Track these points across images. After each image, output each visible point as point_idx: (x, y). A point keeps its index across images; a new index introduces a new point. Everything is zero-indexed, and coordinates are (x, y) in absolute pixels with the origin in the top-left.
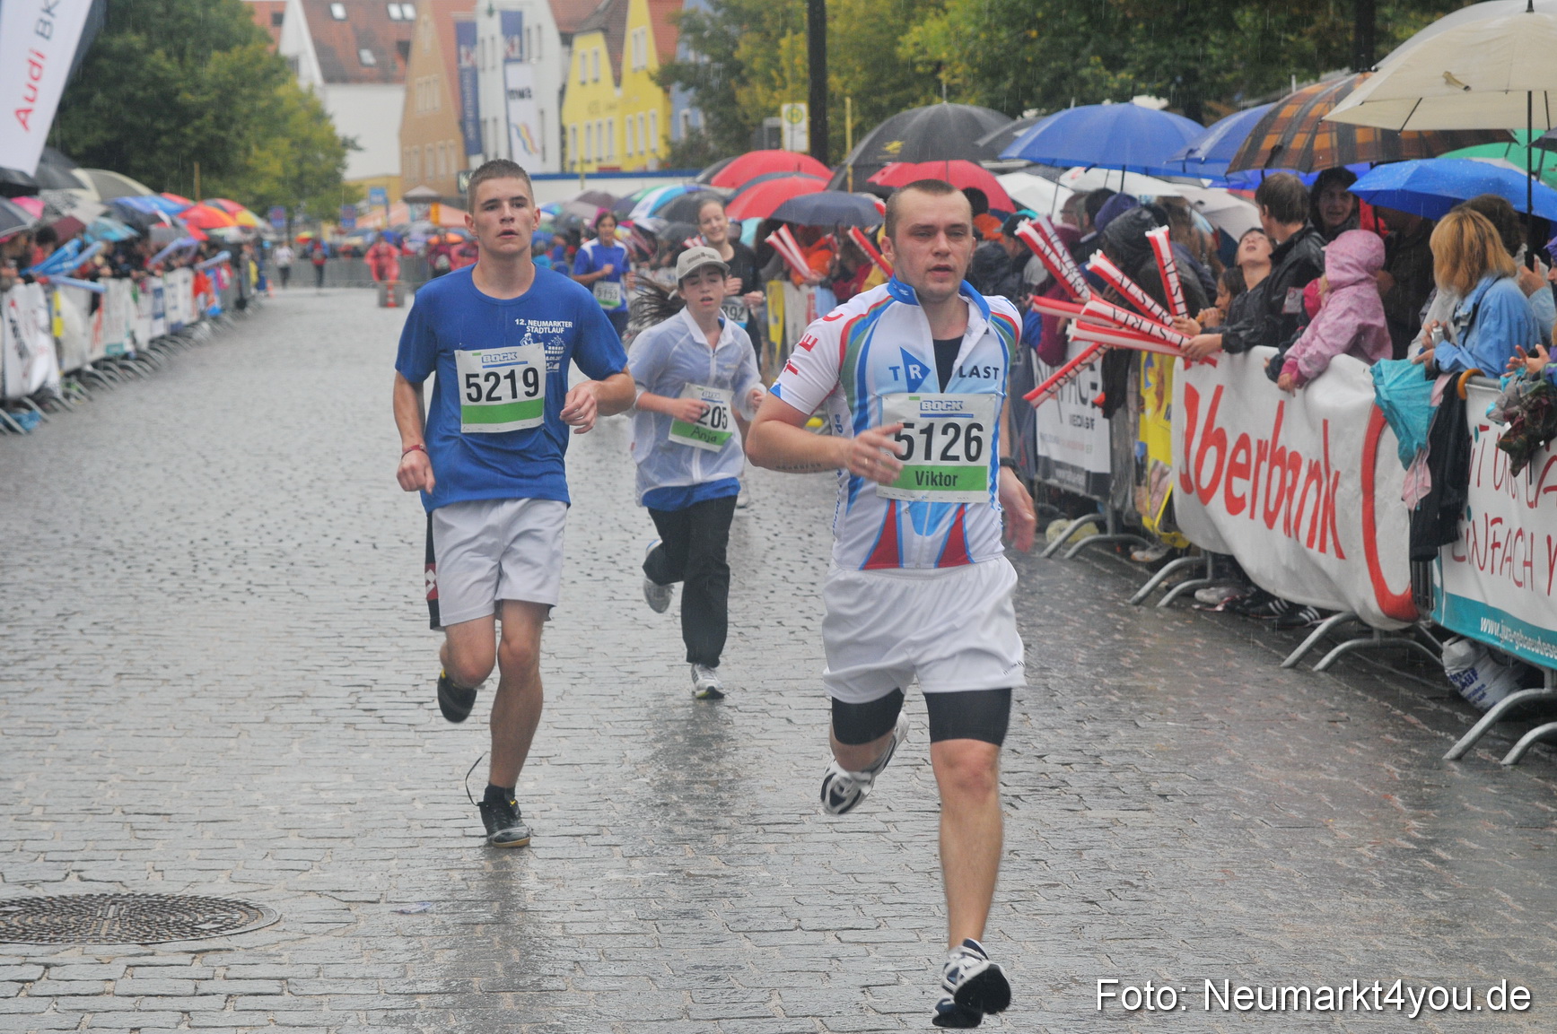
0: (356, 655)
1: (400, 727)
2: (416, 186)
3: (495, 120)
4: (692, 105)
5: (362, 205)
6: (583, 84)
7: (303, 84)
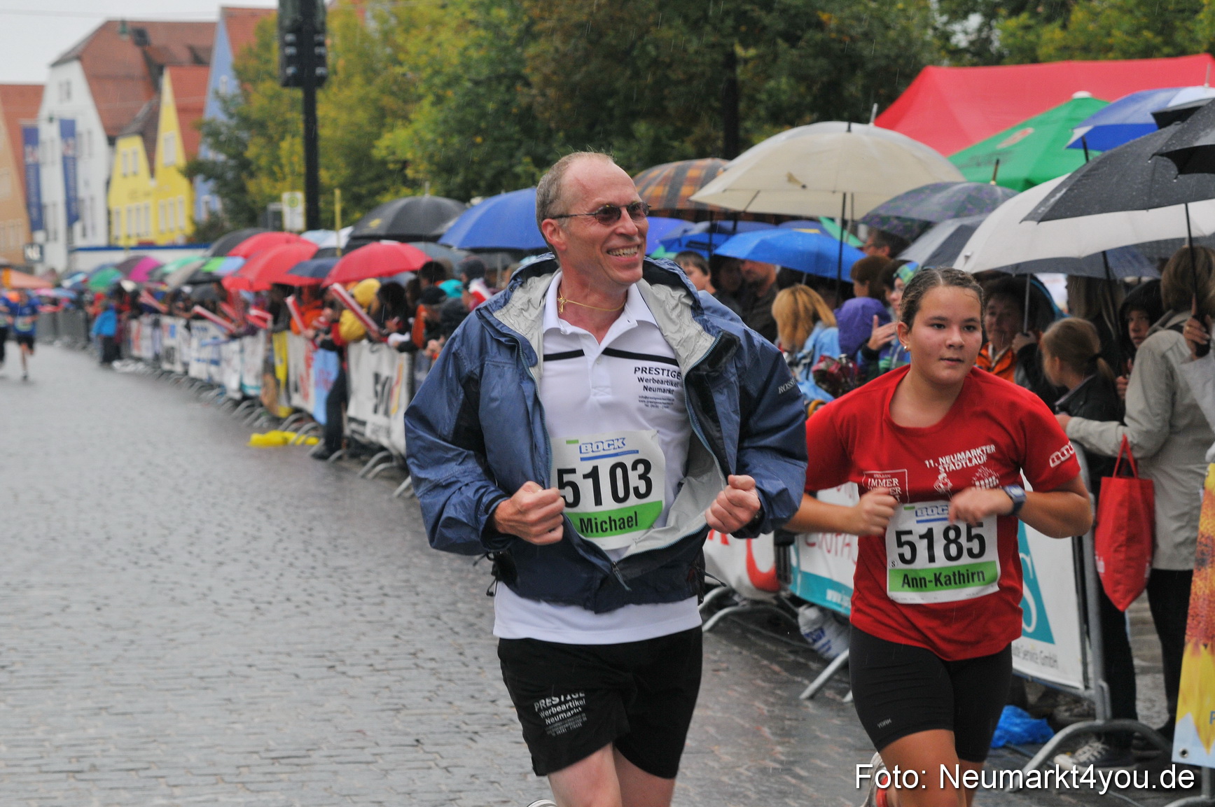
3: (55, 204)
4: (212, 192)
6: (125, 176)
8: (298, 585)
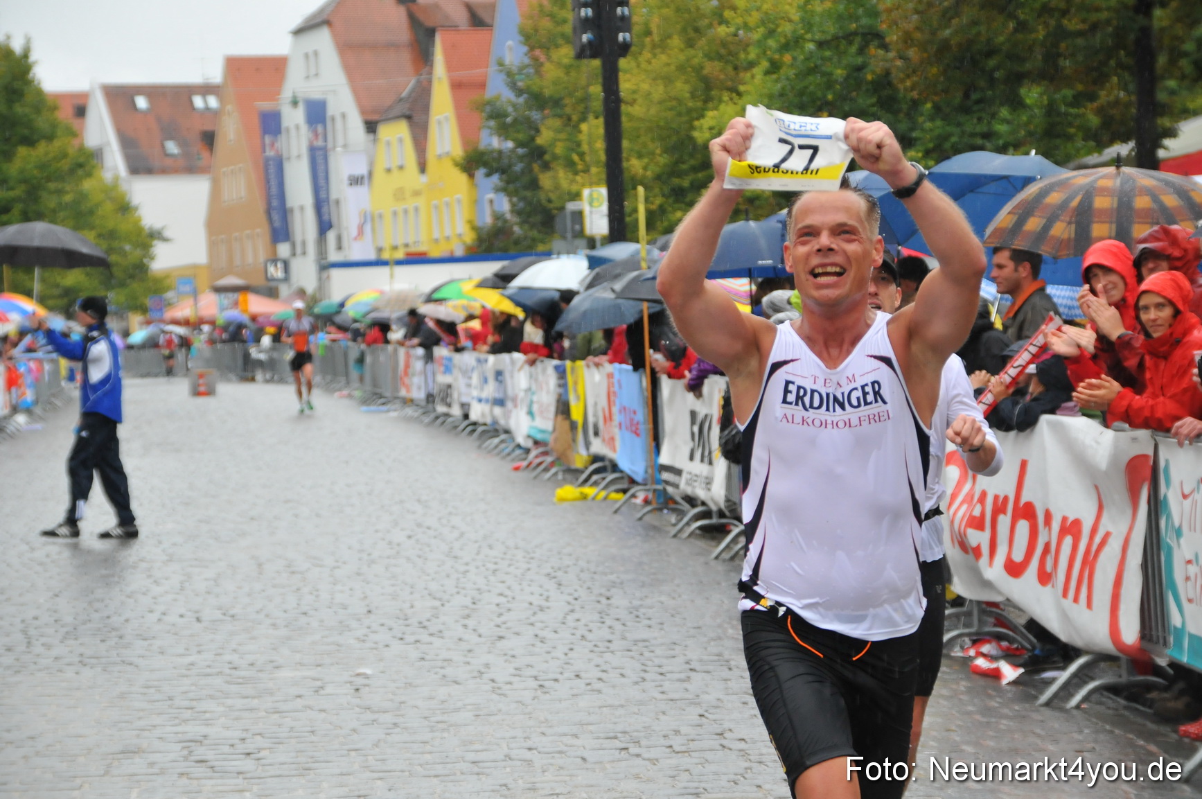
0: (187, 714)
1: (230, 775)
2: (222, 276)
3: (302, 208)
4: (497, 190)
5: (170, 295)
6: (389, 170)
7: (107, 176)
8: (590, 660)
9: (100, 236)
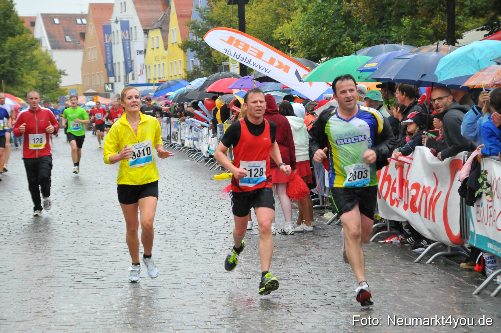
0: (74, 262)
1: (91, 287)
2: (88, 89)
3: (119, 63)
4: (195, 57)
5: (67, 96)
6: (153, 49)
7: (43, 50)
9: (40, 73)
